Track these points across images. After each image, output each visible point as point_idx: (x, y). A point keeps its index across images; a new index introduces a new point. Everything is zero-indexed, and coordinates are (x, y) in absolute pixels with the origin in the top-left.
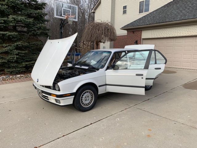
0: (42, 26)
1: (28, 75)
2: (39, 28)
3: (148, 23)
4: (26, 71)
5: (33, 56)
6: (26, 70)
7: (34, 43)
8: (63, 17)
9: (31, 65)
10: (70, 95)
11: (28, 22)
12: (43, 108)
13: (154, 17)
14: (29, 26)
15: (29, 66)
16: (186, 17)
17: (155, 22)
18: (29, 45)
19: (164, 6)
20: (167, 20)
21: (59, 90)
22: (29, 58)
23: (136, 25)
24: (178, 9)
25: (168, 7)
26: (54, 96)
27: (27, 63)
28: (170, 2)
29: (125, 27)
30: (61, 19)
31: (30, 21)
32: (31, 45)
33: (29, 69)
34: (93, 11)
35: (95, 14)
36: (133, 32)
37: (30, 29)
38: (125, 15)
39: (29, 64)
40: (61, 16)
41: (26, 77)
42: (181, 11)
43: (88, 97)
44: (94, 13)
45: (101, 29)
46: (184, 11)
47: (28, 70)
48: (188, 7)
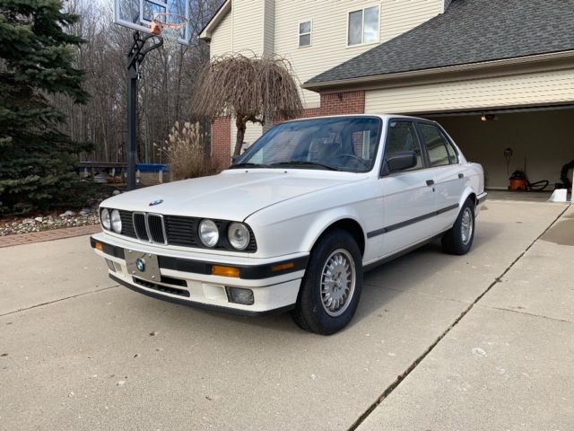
0: (64, 52)
1: (13, 224)
2: (54, 58)
3: (384, 69)
4: (6, 212)
5: (30, 157)
6: (6, 208)
7: (33, 111)
8: (142, 24)
9: (27, 188)
10: (291, 265)
11: (13, 32)
12: (152, 334)
13: (399, 54)
14: (16, 50)
15: (17, 191)
16: (495, 54)
17: (407, 68)
18: (15, 117)
19: (423, 26)
20: (442, 62)
21: (251, 247)
22: (15, 164)
23: (349, 76)
24: (466, 32)
25: (433, 27)
26: (230, 272)
27: (11, 182)
28: (436, 15)
29: (313, 80)
30: (137, 33)
31: (22, 32)
32: (24, 116)
33: (18, 205)
34: (204, 35)
35: (211, 44)
36: (340, 97)
37: (20, 59)
38: (305, 50)
39: (19, 185)
40: (135, 20)
41: (9, 233)
42: (475, 39)
43: (339, 274)
44: (208, 40)
45: (257, 78)
46: (482, 39)
47: (11, 207)
48: (493, 29)
